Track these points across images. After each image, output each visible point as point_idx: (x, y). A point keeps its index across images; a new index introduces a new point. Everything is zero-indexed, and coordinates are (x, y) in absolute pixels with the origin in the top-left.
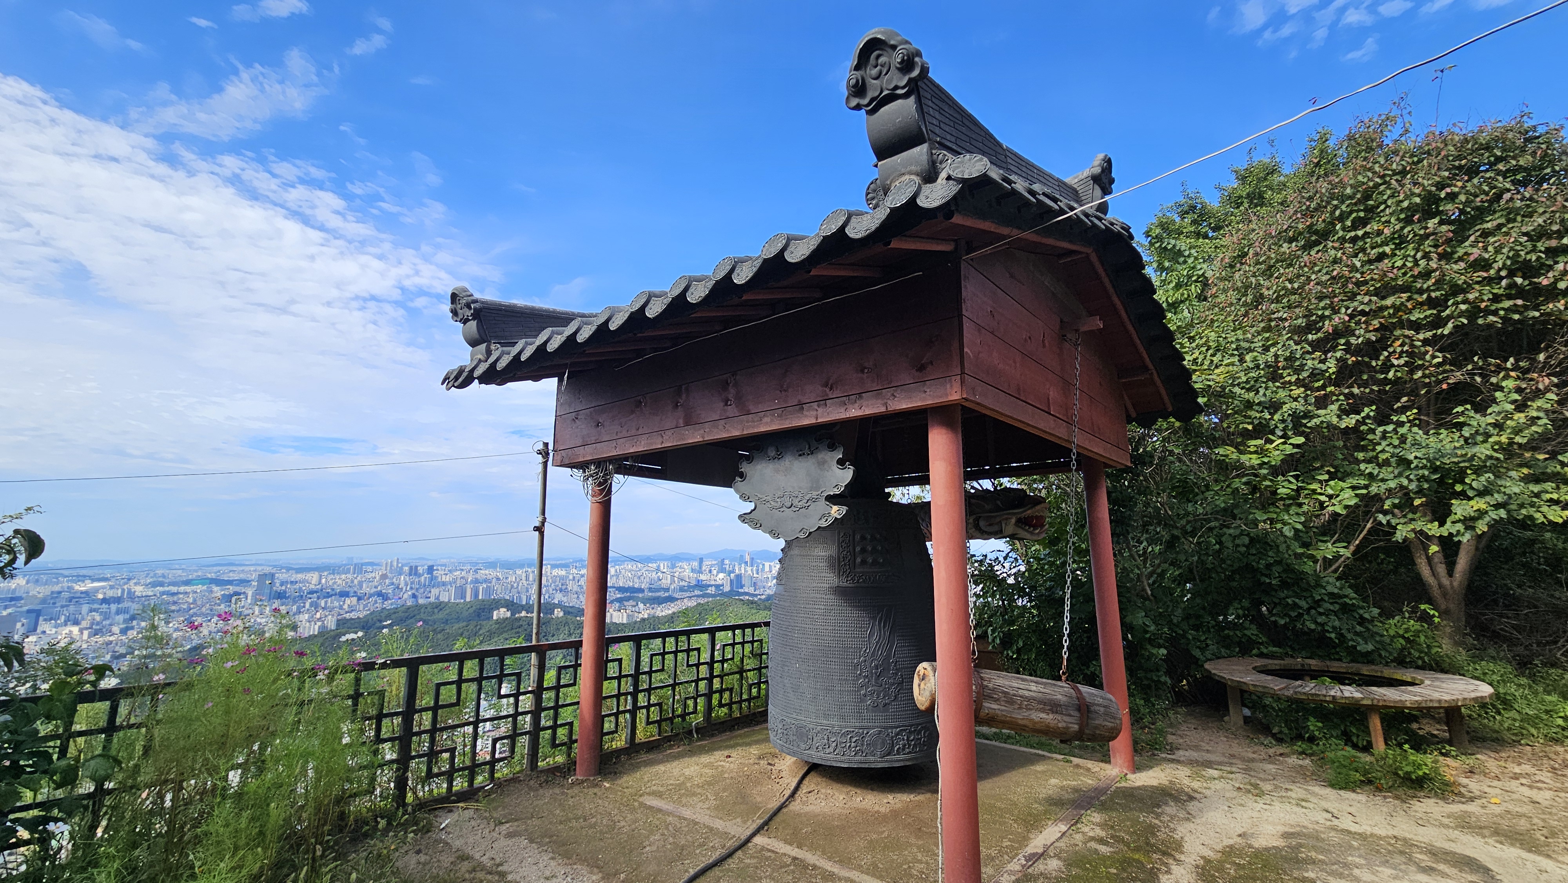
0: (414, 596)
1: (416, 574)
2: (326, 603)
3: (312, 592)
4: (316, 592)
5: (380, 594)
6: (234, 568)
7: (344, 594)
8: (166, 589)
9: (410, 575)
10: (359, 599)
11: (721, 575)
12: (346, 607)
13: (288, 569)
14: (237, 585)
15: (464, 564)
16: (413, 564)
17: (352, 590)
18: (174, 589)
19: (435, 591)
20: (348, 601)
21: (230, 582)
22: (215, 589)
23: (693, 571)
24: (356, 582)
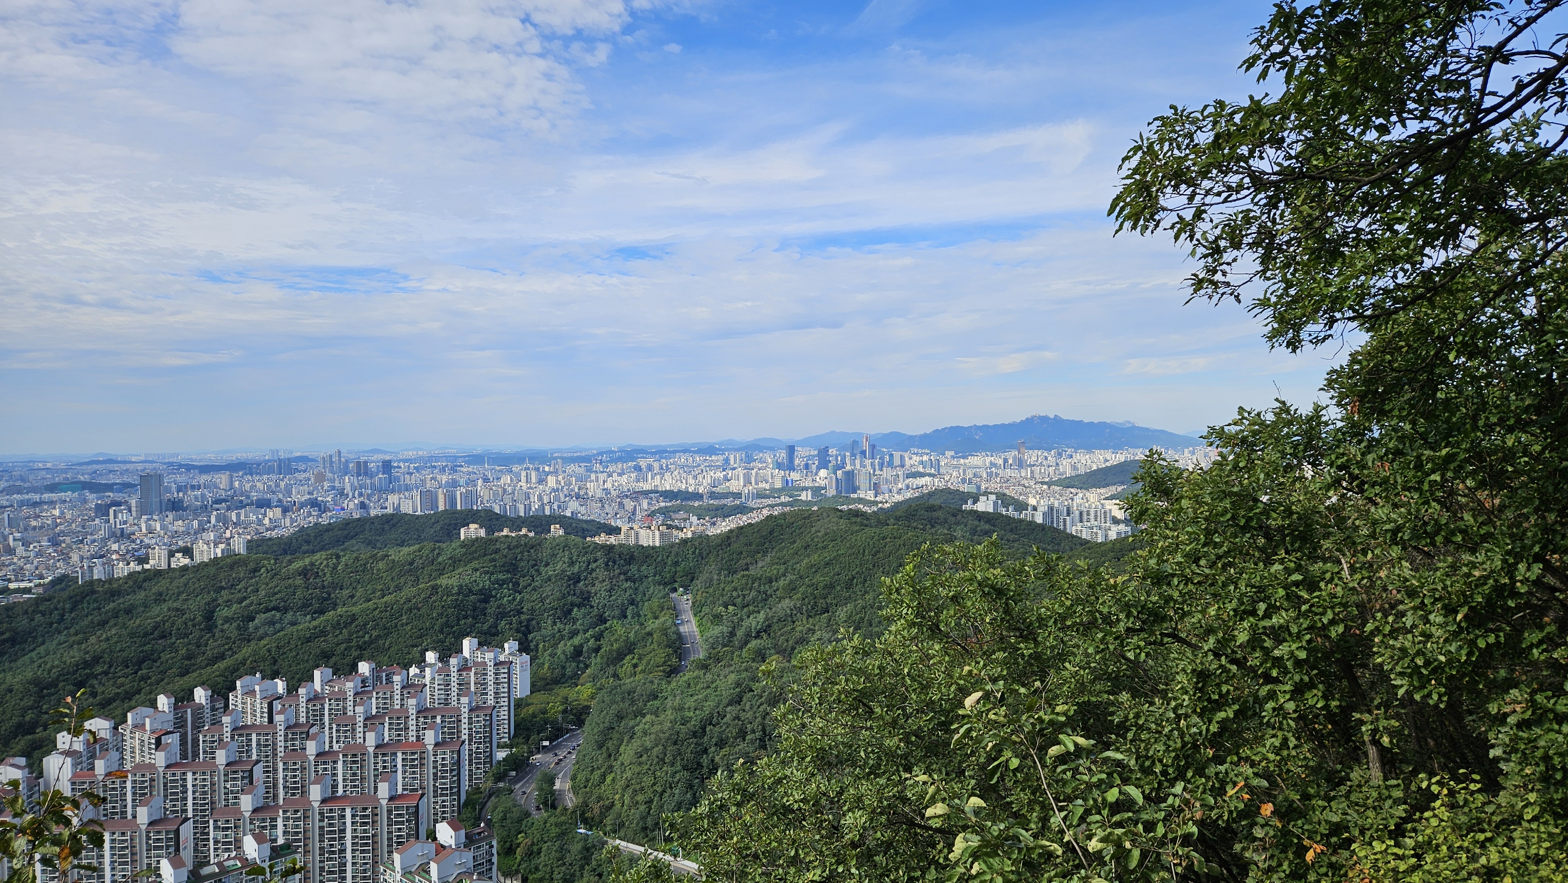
0: (363, 506)
1: (366, 474)
2: (238, 515)
3: (218, 501)
4: (225, 501)
5: (314, 503)
6: (116, 467)
7: (263, 504)
8: (26, 497)
9: (359, 474)
10: (285, 511)
11: (823, 473)
12: (266, 521)
13: (189, 468)
14: (120, 491)
15: (437, 458)
16: (362, 459)
17: (274, 498)
18: (36, 497)
19: (393, 499)
20: (270, 514)
21: (109, 487)
22: (90, 496)
23: (779, 466)
24: (282, 484)
